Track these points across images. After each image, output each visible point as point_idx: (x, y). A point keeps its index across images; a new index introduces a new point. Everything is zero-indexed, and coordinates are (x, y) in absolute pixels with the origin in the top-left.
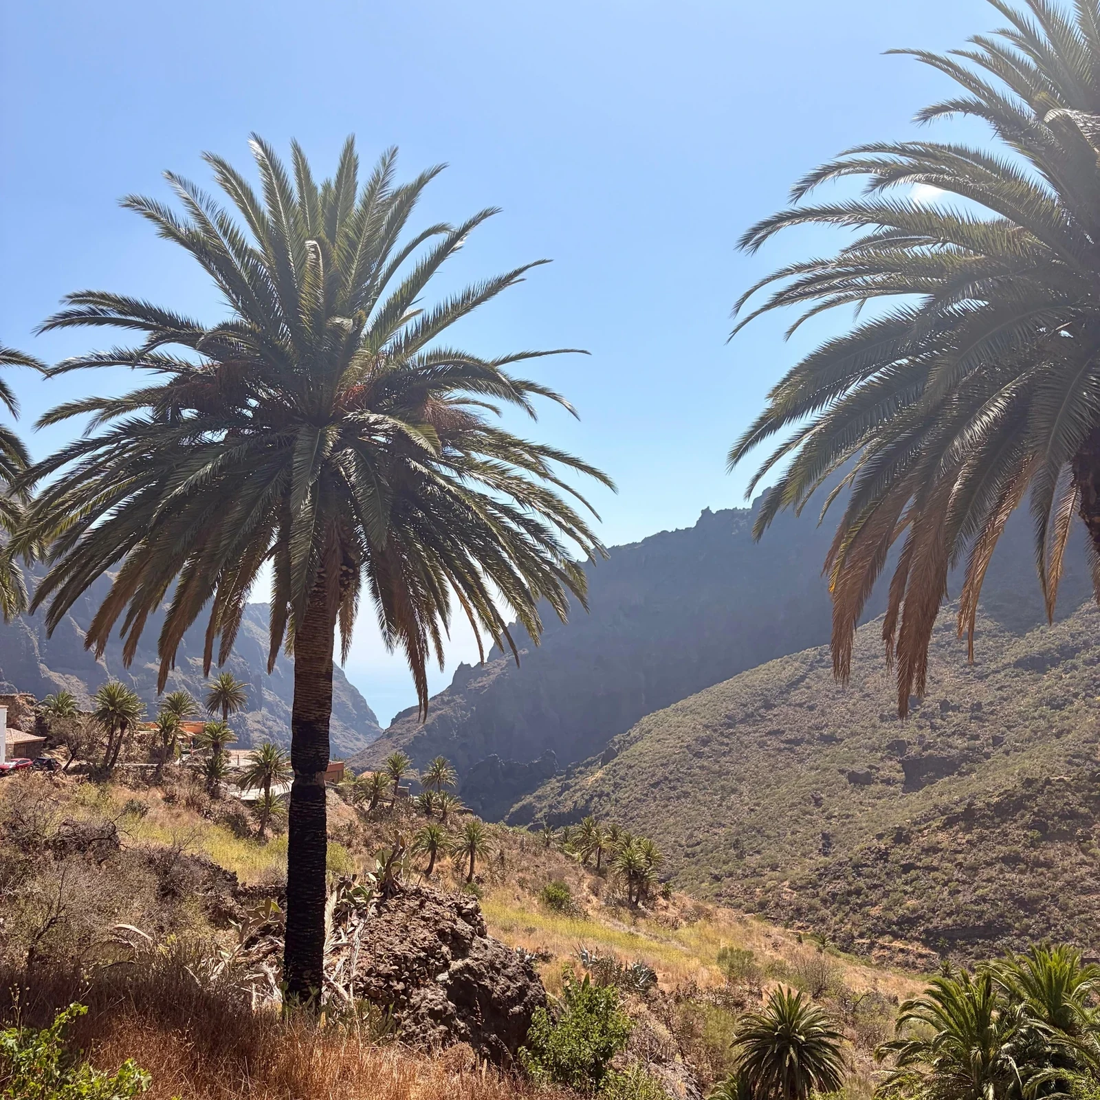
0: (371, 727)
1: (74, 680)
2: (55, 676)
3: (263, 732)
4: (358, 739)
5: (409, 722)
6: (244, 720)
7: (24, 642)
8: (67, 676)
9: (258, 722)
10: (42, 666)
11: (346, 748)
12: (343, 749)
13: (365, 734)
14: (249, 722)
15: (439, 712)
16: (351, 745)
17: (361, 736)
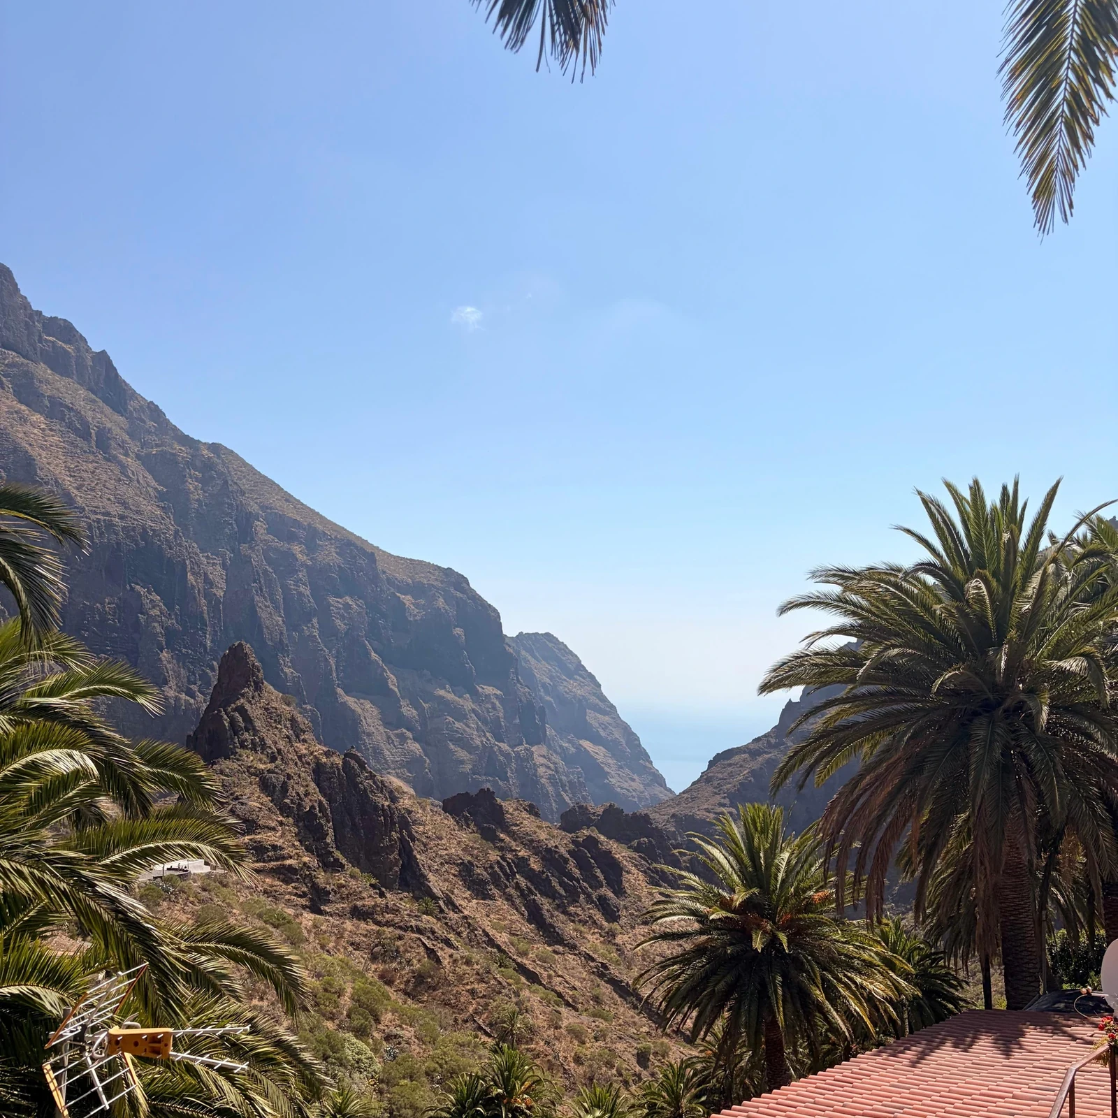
0: (646, 767)
1: (368, 705)
2: (350, 701)
3: (549, 768)
4: (633, 780)
5: (730, 765)
6: (532, 753)
7: (322, 665)
8: (362, 701)
9: (544, 756)
10: (339, 690)
11: (622, 788)
12: (619, 790)
13: (639, 775)
14: (535, 756)
15: (767, 756)
16: (626, 785)
17: (635, 777)
